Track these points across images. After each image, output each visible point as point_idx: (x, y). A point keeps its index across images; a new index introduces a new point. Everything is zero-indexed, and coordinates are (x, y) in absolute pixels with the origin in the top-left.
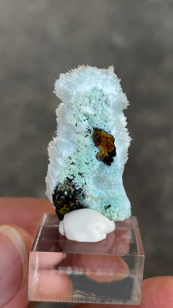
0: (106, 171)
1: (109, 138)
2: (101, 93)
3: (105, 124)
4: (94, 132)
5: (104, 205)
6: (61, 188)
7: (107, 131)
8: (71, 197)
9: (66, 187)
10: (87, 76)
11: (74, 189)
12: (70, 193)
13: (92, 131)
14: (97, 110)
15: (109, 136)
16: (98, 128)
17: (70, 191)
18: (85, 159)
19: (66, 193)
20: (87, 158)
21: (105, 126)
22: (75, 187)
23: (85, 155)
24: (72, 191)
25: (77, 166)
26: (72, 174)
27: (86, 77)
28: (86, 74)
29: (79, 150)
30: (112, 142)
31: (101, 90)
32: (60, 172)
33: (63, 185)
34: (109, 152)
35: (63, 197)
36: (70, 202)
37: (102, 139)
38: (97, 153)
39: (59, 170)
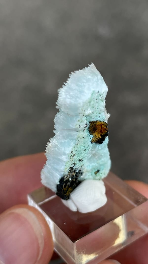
0: (98, 149)
1: (103, 124)
2: (99, 94)
3: (100, 115)
4: (90, 125)
5: (94, 171)
6: (66, 177)
7: (101, 120)
8: (74, 180)
9: (70, 175)
10: (85, 84)
11: (75, 173)
12: (73, 178)
13: (89, 125)
14: (94, 108)
15: (102, 123)
16: (94, 121)
17: (73, 176)
18: (83, 147)
19: (70, 179)
20: (84, 146)
21: (99, 117)
22: (76, 171)
23: (83, 144)
24: (74, 175)
25: (76, 155)
26: (73, 163)
27: (85, 86)
28: (84, 82)
29: (78, 143)
30: (105, 127)
31: (99, 92)
32: (65, 166)
33: (67, 175)
34: (102, 134)
35: (69, 183)
36: (74, 184)
37: (97, 128)
38: (91, 139)
39: (64, 165)
